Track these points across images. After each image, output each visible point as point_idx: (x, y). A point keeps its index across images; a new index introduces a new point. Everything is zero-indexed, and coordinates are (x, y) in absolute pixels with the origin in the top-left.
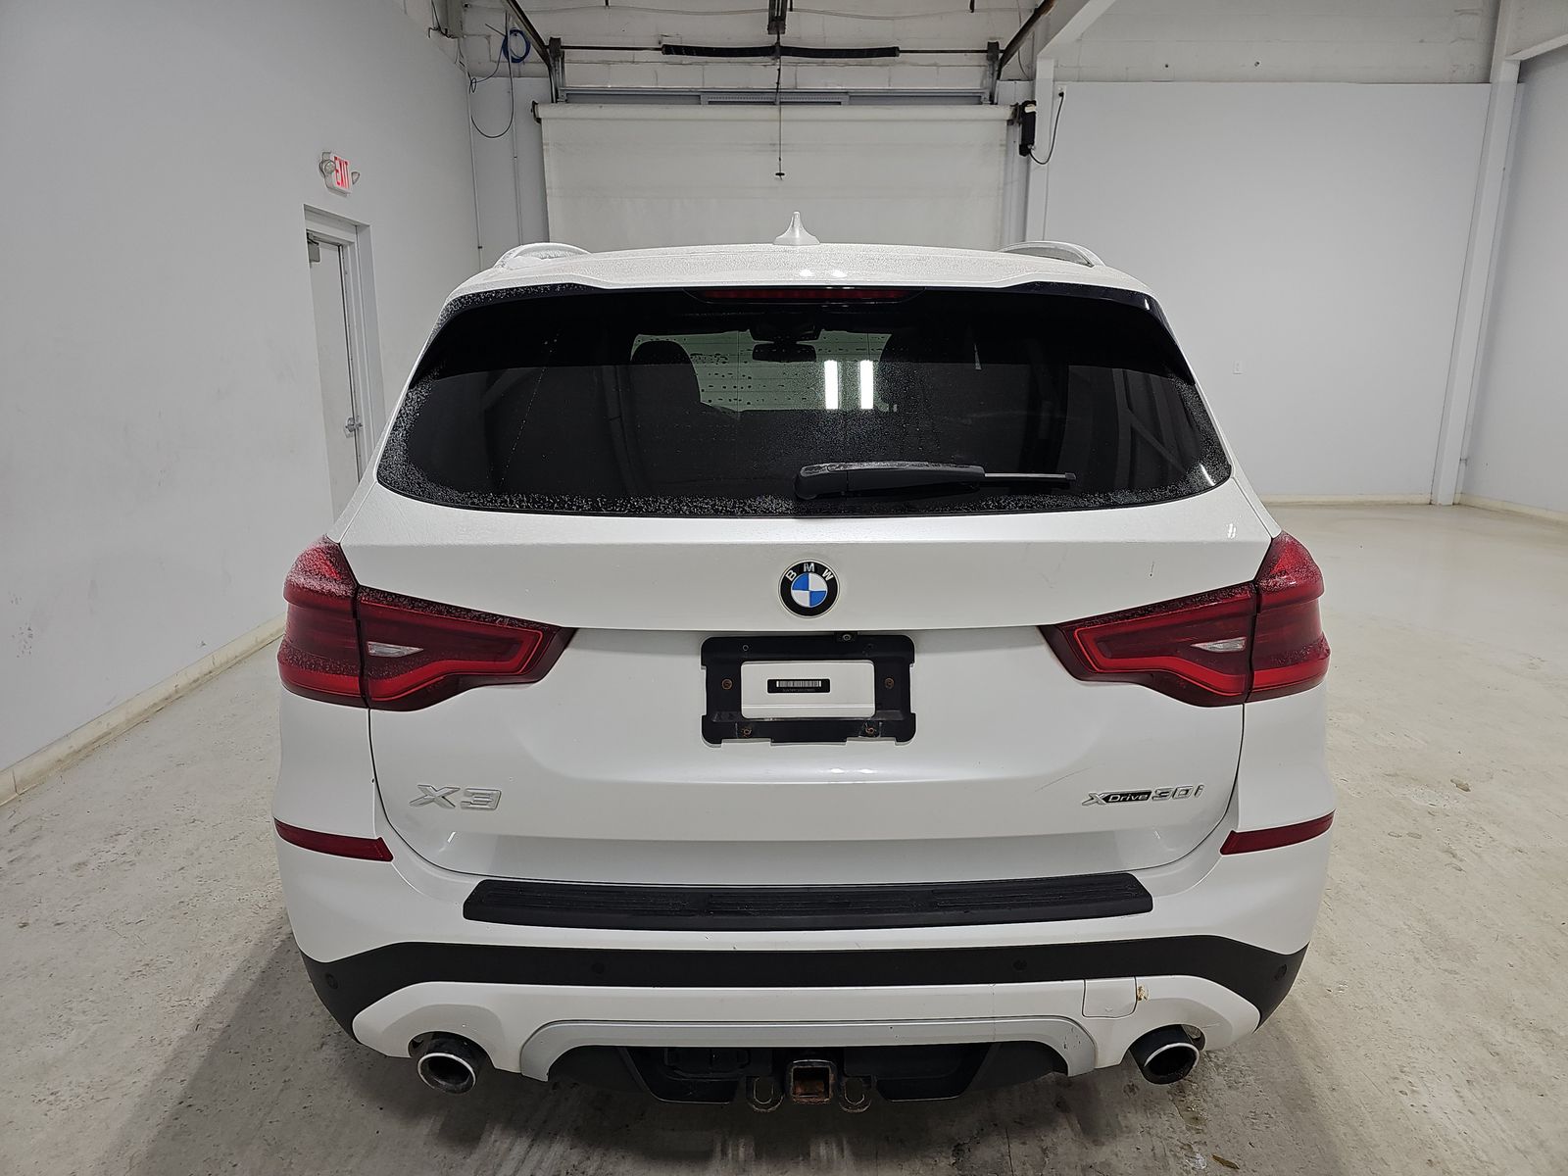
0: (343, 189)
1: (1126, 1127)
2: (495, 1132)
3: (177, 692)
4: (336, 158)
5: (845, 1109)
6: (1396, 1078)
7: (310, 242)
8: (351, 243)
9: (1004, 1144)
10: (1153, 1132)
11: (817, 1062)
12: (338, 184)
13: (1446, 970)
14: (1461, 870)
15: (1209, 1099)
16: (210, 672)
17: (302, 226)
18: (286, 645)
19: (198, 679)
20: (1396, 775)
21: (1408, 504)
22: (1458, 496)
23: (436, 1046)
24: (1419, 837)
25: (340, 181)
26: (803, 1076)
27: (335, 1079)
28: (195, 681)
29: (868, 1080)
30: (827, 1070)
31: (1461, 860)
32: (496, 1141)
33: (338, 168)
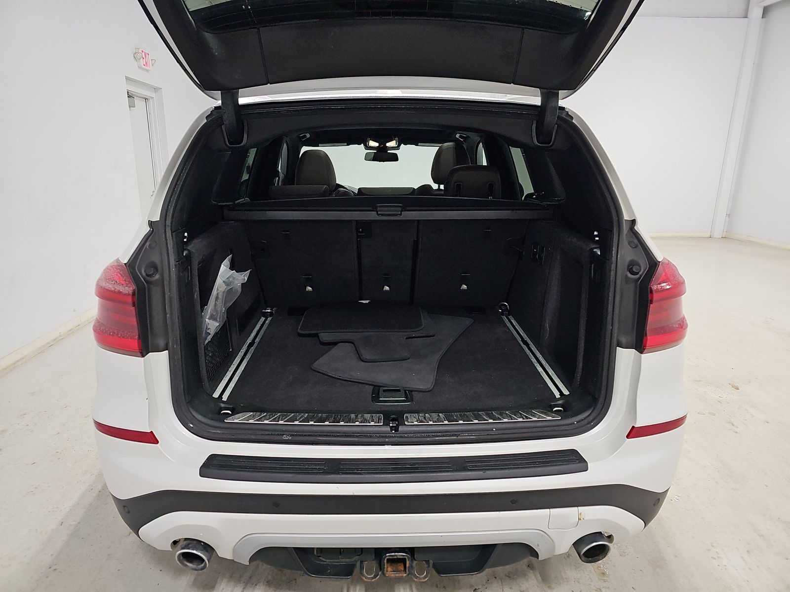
0: (147, 68)
1: (566, 578)
2: (222, 583)
3: (60, 336)
4: (142, 51)
5: (416, 580)
6: (709, 550)
7: (129, 97)
8: (152, 98)
9: (501, 588)
10: (580, 581)
11: (400, 555)
12: (144, 65)
13: (732, 489)
14: (737, 433)
15: (609, 562)
16: (79, 325)
17: (125, 87)
18: (98, 321)
19: (72, 329)
20: (700, 381)
21: (699, 237)
22: (725, 233)
23: (185, 546)
24: (714, 415)
25: (145, 64)
26: (392, 561)
27: (136, 553)
28: (70, 330)
29: (427, 562)
30: (406, 559)
31: (737, 427)
32: (223, 589)
33: (144, 57)
